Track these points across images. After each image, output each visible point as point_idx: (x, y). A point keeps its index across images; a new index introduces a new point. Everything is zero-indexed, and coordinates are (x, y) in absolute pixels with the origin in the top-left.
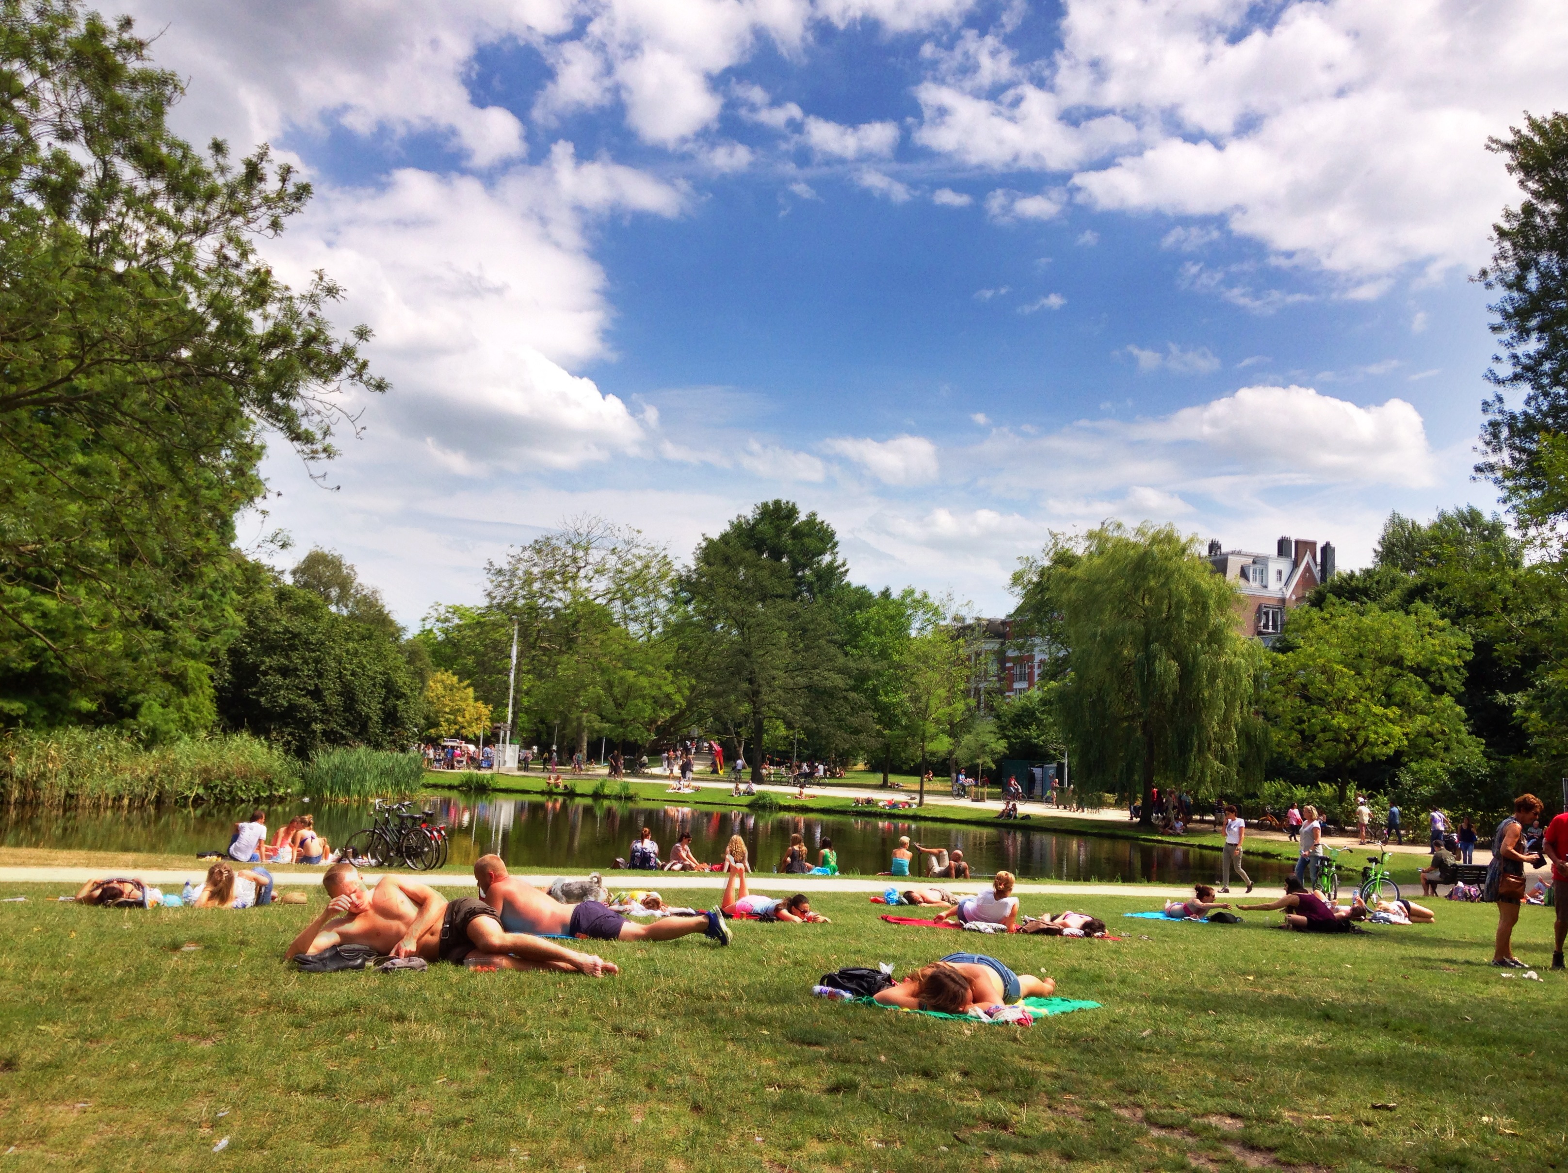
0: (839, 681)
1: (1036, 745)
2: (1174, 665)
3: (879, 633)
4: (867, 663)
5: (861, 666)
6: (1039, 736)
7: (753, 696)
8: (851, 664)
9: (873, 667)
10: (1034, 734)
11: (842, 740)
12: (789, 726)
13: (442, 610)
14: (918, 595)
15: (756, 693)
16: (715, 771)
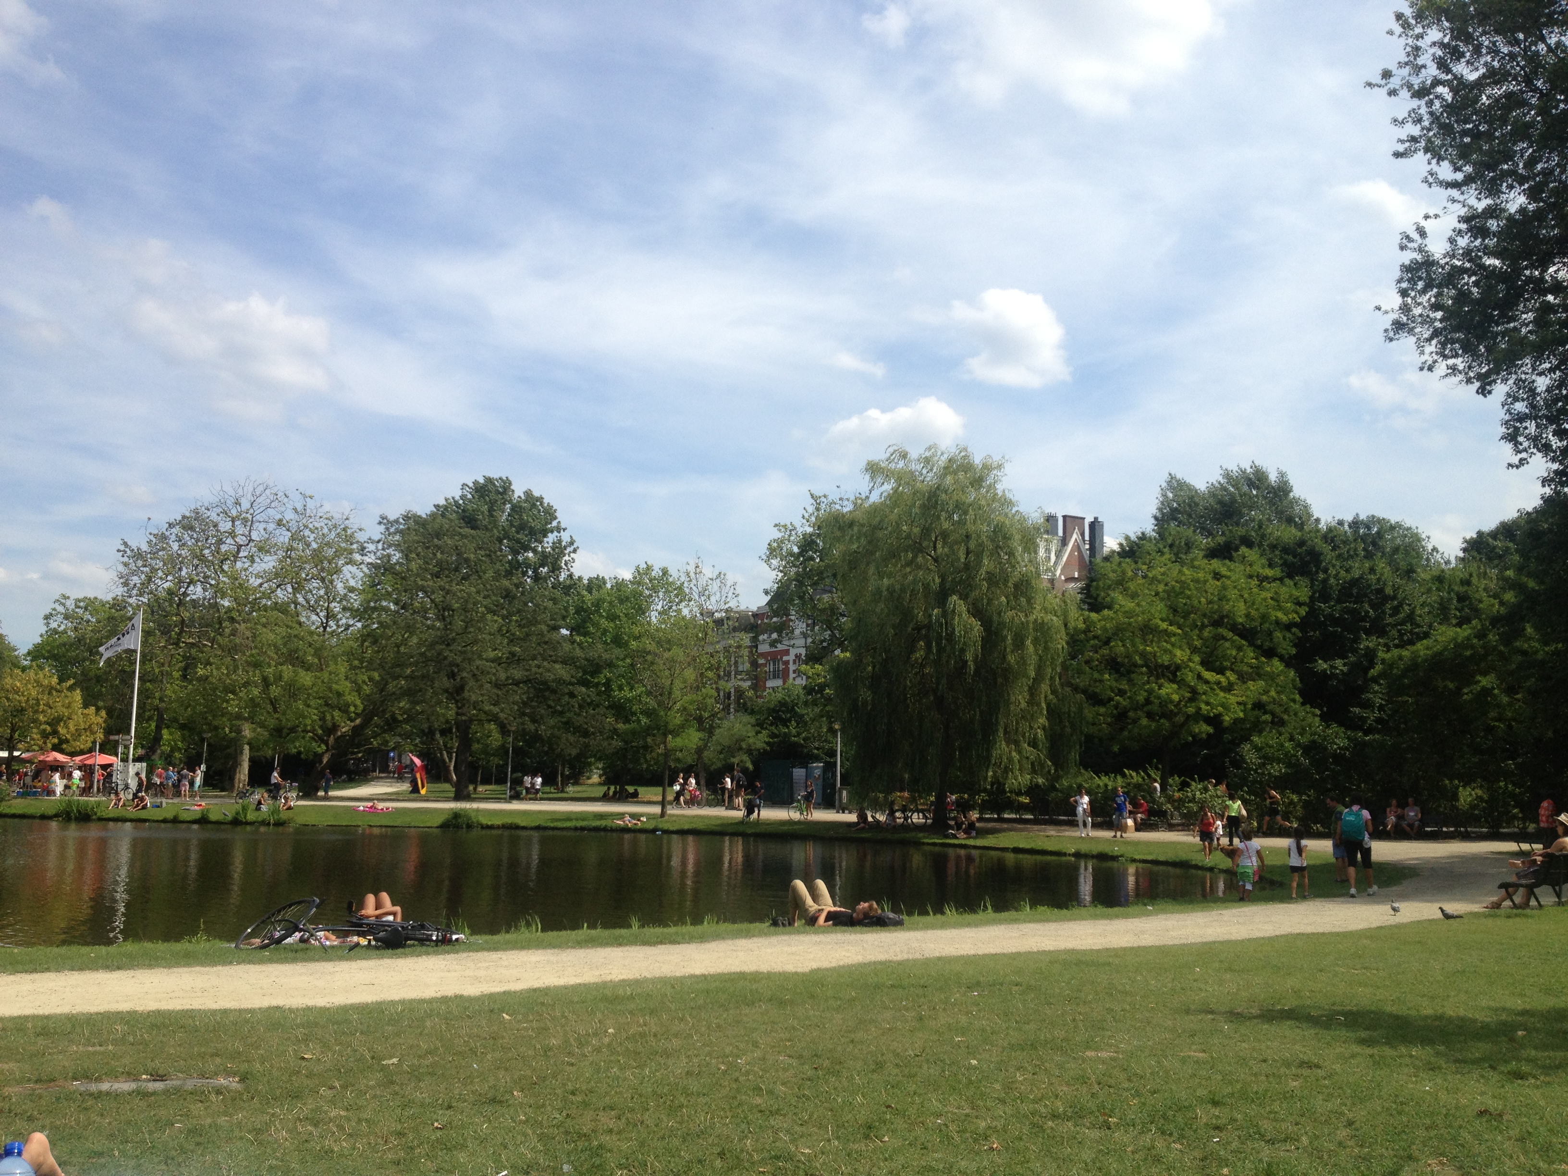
0: (561, 671)
1: (795, 744)
2: (976, 626)
3: (612, 618)
4: (599, 651)
5: (591, 654)
6: (798, 735)
7: (457, 693)
8: (578, 652)
9: (605, 656)
10: (794, 731)
11: (570, 746)
12: (504, 729)
13: (71, 604)
14: (656, 572)
15: (460, 689)
16: (415, 790)
